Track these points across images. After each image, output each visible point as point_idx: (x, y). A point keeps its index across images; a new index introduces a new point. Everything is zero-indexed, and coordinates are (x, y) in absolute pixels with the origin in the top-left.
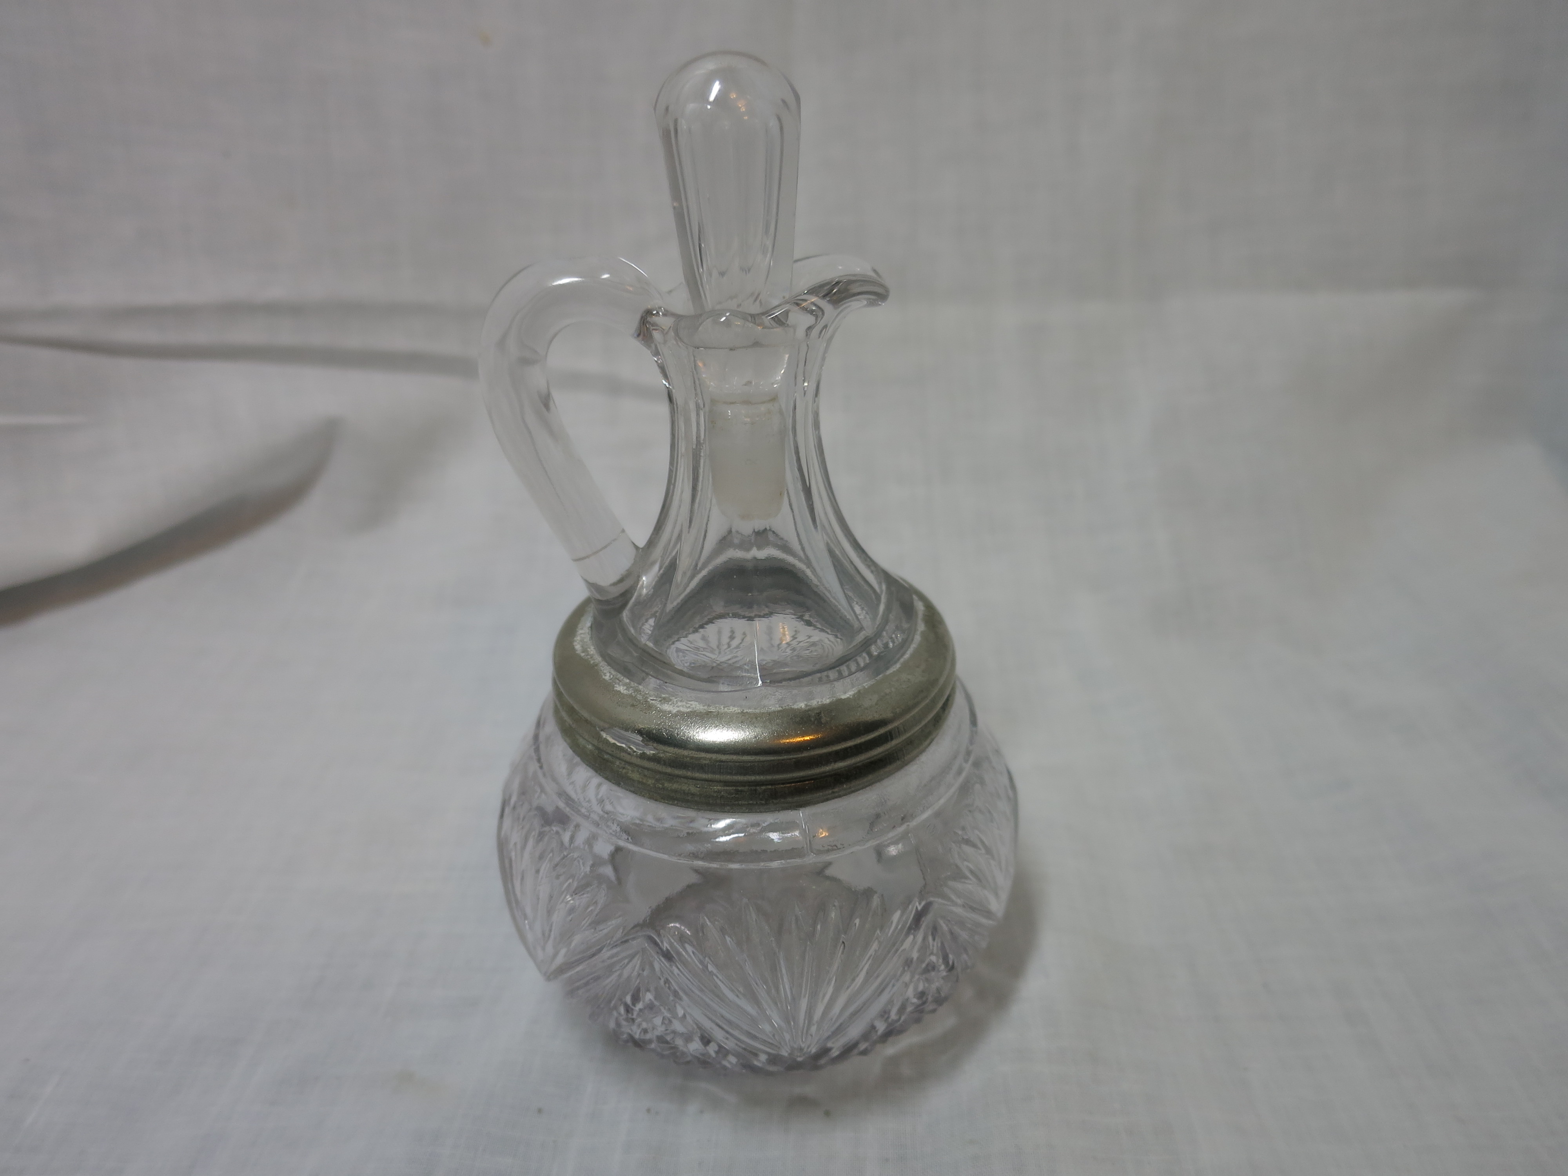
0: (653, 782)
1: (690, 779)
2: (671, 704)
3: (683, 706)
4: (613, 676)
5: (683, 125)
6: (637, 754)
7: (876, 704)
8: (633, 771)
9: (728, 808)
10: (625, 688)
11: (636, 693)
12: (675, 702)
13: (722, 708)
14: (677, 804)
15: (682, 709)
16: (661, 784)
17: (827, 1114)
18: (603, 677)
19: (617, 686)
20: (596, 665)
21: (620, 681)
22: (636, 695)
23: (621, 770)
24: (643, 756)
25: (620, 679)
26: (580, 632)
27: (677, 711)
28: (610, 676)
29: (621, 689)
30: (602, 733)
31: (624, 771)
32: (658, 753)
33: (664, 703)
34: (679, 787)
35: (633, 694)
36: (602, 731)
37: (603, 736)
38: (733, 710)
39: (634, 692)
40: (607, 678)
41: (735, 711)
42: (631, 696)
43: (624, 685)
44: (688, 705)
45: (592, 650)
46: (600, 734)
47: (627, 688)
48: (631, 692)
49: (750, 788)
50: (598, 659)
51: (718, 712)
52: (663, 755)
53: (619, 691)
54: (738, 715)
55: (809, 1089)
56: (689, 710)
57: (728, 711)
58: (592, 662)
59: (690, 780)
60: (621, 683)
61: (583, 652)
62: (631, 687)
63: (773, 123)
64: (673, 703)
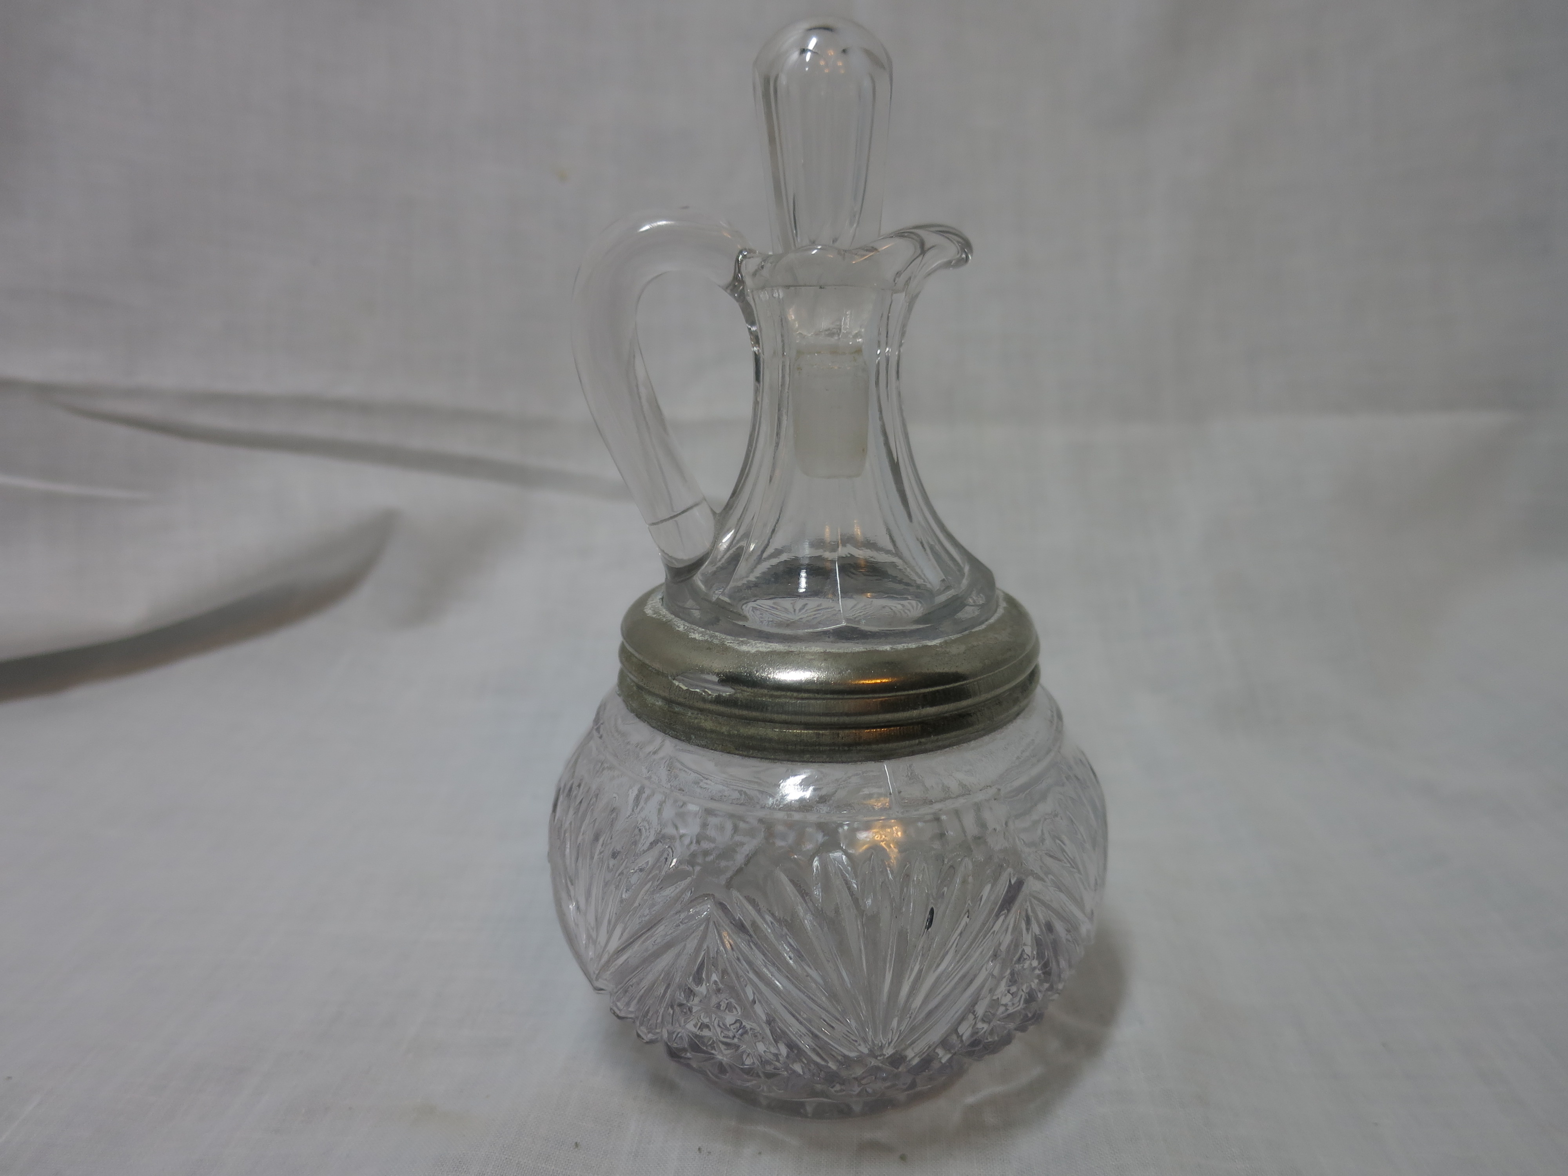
0: (728, 728)
1: (769, 722)
2: (749, 646)
3: (762, 647)
4: (688, 627)
5: (783, 80)
6: (712, 697)
7: (964, 653)
8: (706, 720)
9: (808, 756)
10: (701, 635)
11: (712, 639)
12: (754, 644)
13: (804, 648)
14: (753, 753)
15: (761, 649)
16: (737, 731)
17: (903, 1158)
18: (677, 628)
19: (692, 634)
20: (669, 621)
21: (695, 630)
22: (712, 640)
23: (693, 721)
24: (719, 700)
25: (695, 629)
26: (651, 602)
27: (756, 651)
28: (684, 628)
29: (697, 636)
30: (674, 682)
31: (696, 721)
32: (735, 693)
33: (743, 645)
34: (756, 732)
35: (709, 639)
36: (674, 679)
37: (675, 684)
38: (815, 650)
39: (710, 638)
40: (681, 629)
41: (817, 650)
42: (706, 641)
43: (699, 633)
44: (767, 646)
45: (664, 611)
46: (672, 683)
47: (703, 635)
48: (706, 638)
49: (832, 732)
50: (670, 616)
51: (800, 651)
52: (741, 695)
53: (695, 639)
54: (821, 654)
55: (881, 1135)
56: (769, 650)
57: (810, 651)
58: (664, 620)
59: (769, 724)
60: (696, 632)
61: (654, 614)
62: (707, 634)
63: (867, 83)
64: (752, 645)
